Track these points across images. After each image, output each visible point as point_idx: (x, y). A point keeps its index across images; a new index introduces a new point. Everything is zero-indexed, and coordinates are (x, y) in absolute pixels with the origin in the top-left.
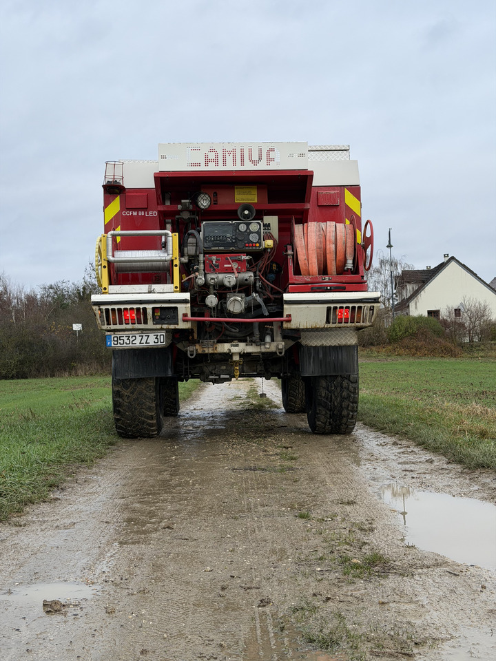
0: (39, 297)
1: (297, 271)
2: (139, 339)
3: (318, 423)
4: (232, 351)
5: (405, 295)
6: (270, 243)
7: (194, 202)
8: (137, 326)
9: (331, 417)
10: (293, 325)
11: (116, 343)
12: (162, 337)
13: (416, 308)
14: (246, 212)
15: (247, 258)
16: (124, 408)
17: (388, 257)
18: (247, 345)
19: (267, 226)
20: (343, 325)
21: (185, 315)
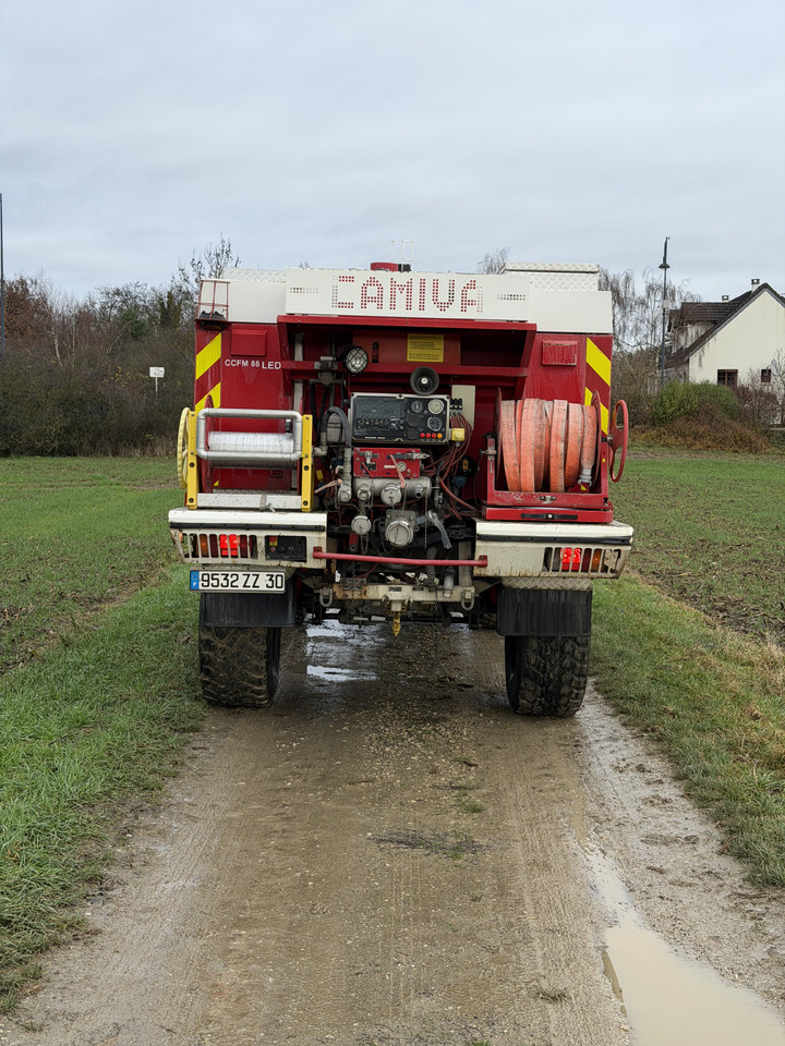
0: (97, 306)
1: (502, 484)
2: (242, 579)
3: (521, 701)
4: (390, 598)
5: (683, 343)
6: (459, 434)
7: (341, 359)
8: (240, 560)
9: (542, 696)
10: (490, 571)
11: (206, 583)
12: (279, 578)
13: (700, 365)
14: (424, 381)
15: (422, 456)
16: (217, 666)
17: (660, 281)
18: (414, 589)
19: (457, 403)
20: (570, 573)
21: (318, 549)
